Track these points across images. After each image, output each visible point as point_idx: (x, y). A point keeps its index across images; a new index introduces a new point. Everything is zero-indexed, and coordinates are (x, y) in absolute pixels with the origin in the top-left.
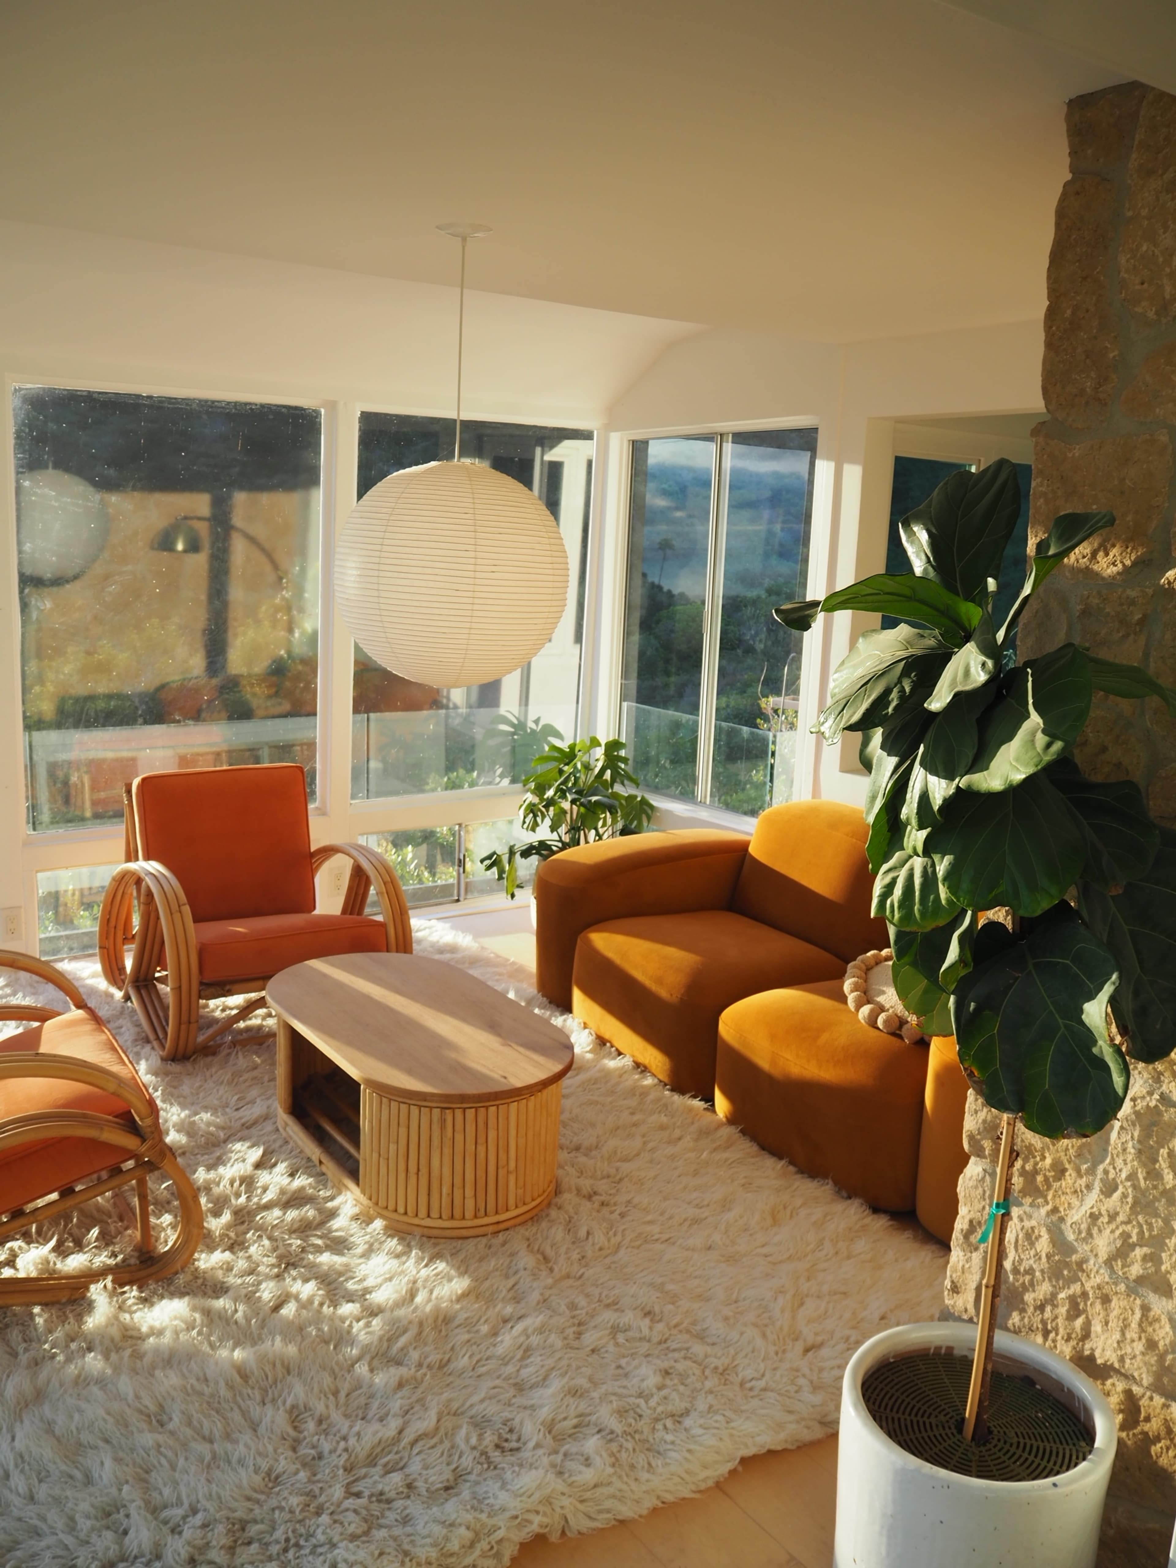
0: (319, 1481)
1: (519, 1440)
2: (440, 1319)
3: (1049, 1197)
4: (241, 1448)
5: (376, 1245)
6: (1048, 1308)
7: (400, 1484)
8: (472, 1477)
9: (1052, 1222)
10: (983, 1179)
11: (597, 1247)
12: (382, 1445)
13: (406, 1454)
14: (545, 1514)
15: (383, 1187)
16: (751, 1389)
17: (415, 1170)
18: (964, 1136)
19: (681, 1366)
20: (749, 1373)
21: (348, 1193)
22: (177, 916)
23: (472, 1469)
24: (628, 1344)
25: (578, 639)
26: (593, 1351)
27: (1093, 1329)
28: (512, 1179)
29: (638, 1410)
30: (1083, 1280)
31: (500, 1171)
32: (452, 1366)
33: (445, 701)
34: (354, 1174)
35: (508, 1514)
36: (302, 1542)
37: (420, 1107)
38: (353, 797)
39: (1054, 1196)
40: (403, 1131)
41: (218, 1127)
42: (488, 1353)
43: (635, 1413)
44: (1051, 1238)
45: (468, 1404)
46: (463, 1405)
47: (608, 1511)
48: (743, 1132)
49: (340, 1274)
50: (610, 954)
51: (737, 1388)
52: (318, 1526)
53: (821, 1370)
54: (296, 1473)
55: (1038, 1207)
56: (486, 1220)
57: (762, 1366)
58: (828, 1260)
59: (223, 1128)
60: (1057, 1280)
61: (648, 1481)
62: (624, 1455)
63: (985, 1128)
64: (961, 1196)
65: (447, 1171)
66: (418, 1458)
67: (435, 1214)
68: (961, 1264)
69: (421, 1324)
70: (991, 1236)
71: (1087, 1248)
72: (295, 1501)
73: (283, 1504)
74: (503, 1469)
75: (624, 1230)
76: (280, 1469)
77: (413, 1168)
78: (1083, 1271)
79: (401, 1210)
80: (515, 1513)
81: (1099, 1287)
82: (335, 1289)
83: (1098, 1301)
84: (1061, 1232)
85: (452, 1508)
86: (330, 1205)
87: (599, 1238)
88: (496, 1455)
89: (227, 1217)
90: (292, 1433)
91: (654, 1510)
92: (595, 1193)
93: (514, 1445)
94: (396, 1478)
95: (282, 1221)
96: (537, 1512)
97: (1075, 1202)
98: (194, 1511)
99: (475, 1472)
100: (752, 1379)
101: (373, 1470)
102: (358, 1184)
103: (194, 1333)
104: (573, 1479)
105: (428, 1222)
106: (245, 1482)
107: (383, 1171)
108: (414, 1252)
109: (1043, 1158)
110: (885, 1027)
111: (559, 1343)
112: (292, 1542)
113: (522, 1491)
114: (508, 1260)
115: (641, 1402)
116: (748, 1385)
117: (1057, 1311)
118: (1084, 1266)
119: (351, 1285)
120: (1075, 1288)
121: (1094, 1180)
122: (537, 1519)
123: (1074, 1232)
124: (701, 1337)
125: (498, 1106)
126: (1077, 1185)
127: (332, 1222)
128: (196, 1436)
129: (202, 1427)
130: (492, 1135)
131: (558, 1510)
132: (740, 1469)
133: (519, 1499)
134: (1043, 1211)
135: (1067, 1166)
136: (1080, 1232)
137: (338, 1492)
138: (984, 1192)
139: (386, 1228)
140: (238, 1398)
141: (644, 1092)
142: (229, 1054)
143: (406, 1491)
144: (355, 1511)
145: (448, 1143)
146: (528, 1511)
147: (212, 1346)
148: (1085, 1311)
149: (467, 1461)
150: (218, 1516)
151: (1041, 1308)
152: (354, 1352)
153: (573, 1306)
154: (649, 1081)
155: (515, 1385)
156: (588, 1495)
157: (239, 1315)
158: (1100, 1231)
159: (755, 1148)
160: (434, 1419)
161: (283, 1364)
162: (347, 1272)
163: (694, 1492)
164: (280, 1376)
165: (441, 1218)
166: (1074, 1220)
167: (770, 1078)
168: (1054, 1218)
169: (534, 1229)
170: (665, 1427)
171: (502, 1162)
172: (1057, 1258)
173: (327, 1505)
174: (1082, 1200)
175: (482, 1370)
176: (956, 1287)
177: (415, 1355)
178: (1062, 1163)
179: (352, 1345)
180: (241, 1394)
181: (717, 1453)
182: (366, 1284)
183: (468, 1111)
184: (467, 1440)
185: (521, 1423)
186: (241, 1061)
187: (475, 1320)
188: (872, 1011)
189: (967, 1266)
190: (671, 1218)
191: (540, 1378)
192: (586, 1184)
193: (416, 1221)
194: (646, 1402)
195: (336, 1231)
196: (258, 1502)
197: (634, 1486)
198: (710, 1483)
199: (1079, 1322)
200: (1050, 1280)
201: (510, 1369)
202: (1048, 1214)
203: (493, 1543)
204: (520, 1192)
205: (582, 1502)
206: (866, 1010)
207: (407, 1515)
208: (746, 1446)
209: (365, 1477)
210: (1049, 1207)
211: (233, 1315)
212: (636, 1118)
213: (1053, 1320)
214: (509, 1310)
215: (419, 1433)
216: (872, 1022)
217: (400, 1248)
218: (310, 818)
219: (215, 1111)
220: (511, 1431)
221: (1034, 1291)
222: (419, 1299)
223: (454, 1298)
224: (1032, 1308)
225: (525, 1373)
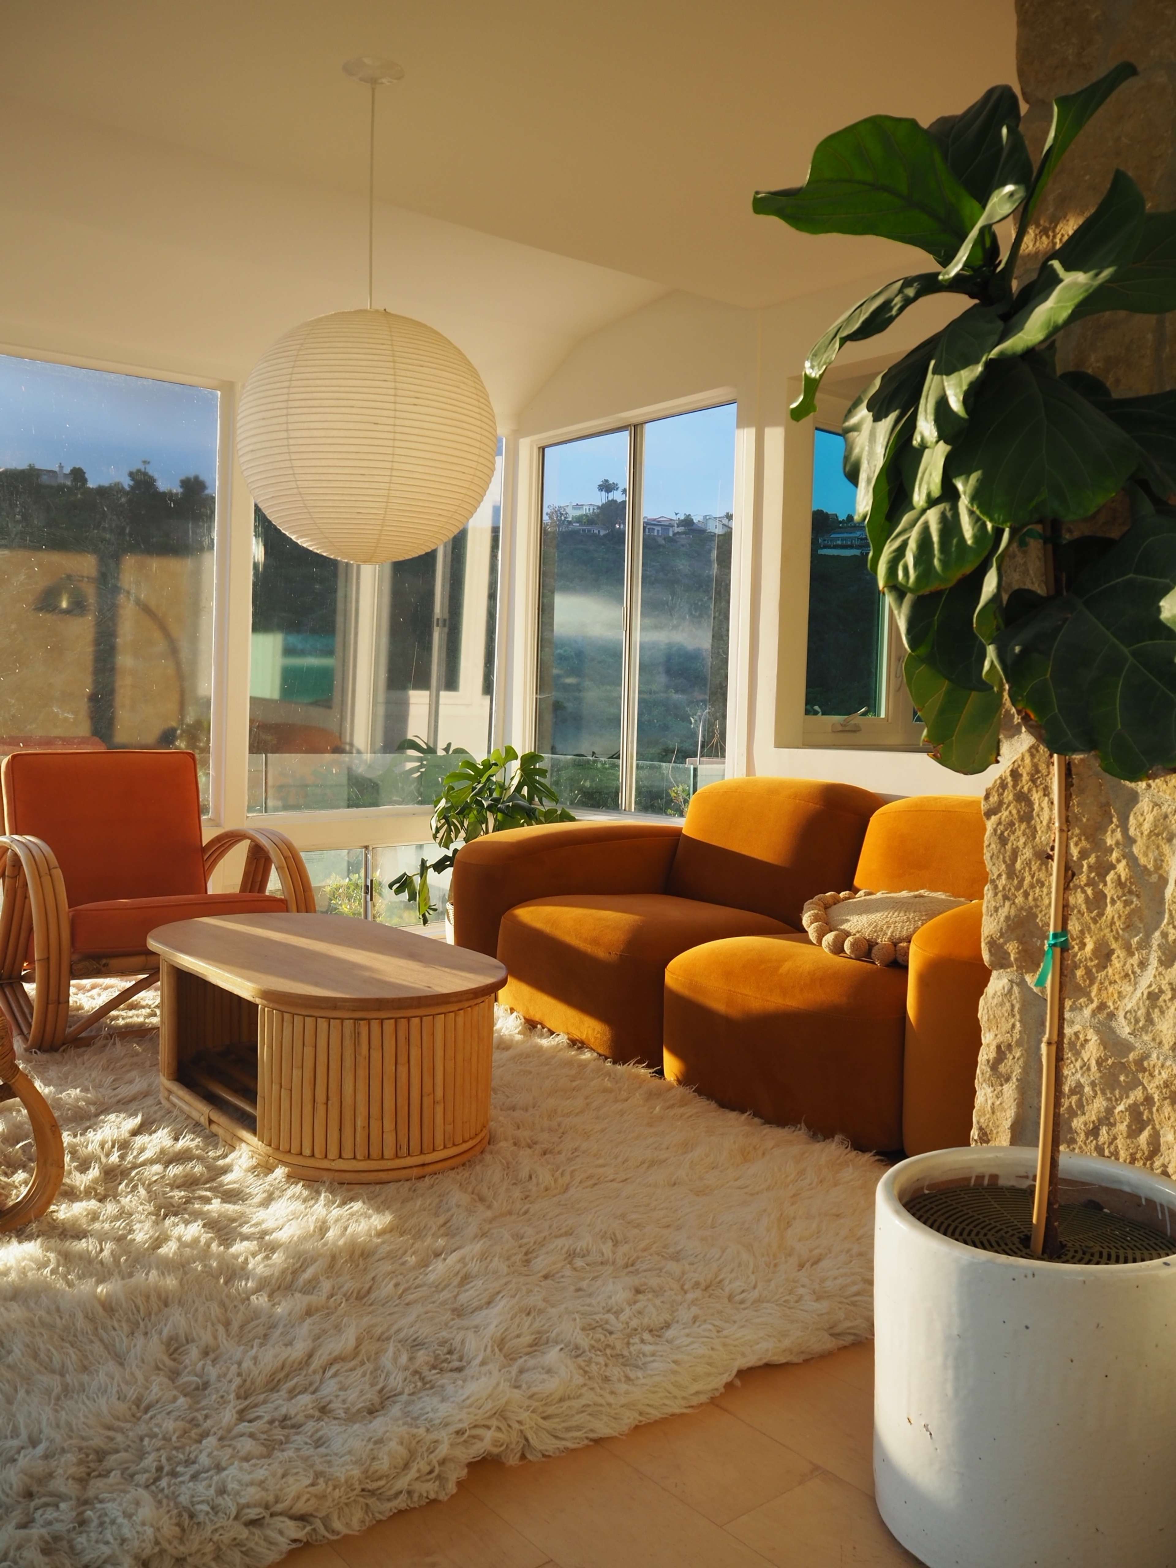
0: (203, 1409)
1: (461, 1359)
2: (357, 1253)
3: (1093, 994)
4: (102, 1377)
5: (277, 1193)
6: (1104, 1130)
7: (310, 1406)
8: (404, 1397)
9: (1100, 1022)
10: (1010, 992)
11: (542, 1187)
12: (286, 1370)
13: (317, 1377)
14: (499, 1429)
15: (284, 1126)
16: (742, 1302)
17: (324, 1099)
18: (983, 945)
19: (654, 1282)
20: (738, 1285)
21: (243, 1145)
22: (46, 880)
23: (403, 1388)
24: (588, 1268)
25: (488, 688)
26: (546, 1277)
27: (1162, 1140)
28: (439, 1109)
29: (608, 1327)
30: (1145, 1082)
31: (425, 1099)
32: (373, 1296)
33: (347, 748)
34: (250, 1123)
35: (452, 1429)
36: (180, 1469)
37: (329, 1019)
38: (250, 809)
39: (1100, 990)
40: (309, 1051)
41: (89, 1102)
42: (418, 1282)
43: (603, 1329)
44: (1101, 1039)
45: (396, 1327)
46: (388, 1329)
47: (578, 1428)
48: (699, 1092)
49: (234, 1220)
50: (538, 925)
51: (726, 1301)
52: (201, 1452)
53: (822, 1281)
54: (175, 1399)
55: (1081, 1009)
56: (409, 1161)
57: (753, 1277)
58: (812, 1189)
59: (94, 1104)
60: (1112, 1092)
61: (627, 1393)
62: (594, 1367)
63: (1008, 926)
64: (983, 1023)
65: (361, 1098)
66: (333, 1382)
67: (348, 1154)
68: (990, 1102)
69: (334, 1258)
70: (1049, 977)
71: (1146, 1038)
72: (170, 1425)
73: (156, 1430)
74: (442, 1386)
75: (572, 1172)
76: (153, 1397)
77: (321, 1097)
78: (1144, 1070)
79: (307, 1151)
80: (460, 1426)
81: (1166, 1085)
82: (227, 1234)
83: (1167, 1102)
84: (1112, 1031)
85: (379, 1425)
86: (221, 1163)
87: (545, 1176)
88: (431, 1375)
89: (94, 1172)
90: (169, 1362)
91: (637, 1428)
92: (535, 1143)
93: (456, 1364)
94: (305, 1399)
95: (163, 1177)
96: (488, 1427)
97: (1127, 988)
98: (34, 1442)
99: (407, 1391)
100: (743, 1291)
101: (275, 1396)
102: (254, 1132)
103: (47, 1271)
104: (534, 1389)
105: (340, 1165)
106: (105, 1409)
107: (285, 1105)
108: (323, 1195)
109: (1083, 945)
110: (852, 952)
111: (503, 1268)
112: (167, 1469)
113: (468, 1402)
114: (437, 1200)
115: (611, 1317)
116: (738, 1298)
117: (1115, 1130)
118: (1145, 1064)
119: (245, 1229)
120: (1137, 1095)
121: (1148, 954)
122: (489, 1435)
123: (1130, 1023)
124: (676, 1257)
125: (421, 1017)
126: (1128, 966)
127: (223, 1177)
128: (43, 1370)
129: (51, 1361)
130: (415, 1052)
131: (516, 1426)
132: (738, 1383)
133: (466, 1410)
134: (1087, 1012)
135: (1114, 945)
136: (1137, 1021)
137: (228, 1415)
138: (1013, 1006)
139: (289, 1176)
140: (100, 1331)
141: (583, 1065)
142: (105, 1046)
143: (317, 1414)
144: (252, 1435)
145: (363, 1063)
146: (475, 1426)
147: (70, 1284)
148: (1150, 1120)
149: (396, 1380)
150: (65, 1445)
151: (1094, 1132)
152: (249, 1285)
153: (518, 1236)
154: (587, 1055)
155: (454, 1310)
156: (550, 1410)
157: (106, 1253)
158: (1162, 1012)
159: (713, 1105)
160: (352, 1343)
161: (159, 1297)
162: (242, 1219)
163: (686, 1407)
164: (155, 1308)
165: (355, 1158)
166: (1128, 1008)
167: (727, 1021)
168: (1101, 1017)
169: (467, 1174)
170: (642, 1341)
171: (428, 1088)
172: (1110, 1062)
173: (215, 1429)
174: (1136, 984)
175: (411, 1297)
176: (985, 1134)
177: (326, 1286)
178: (1107, 944)
179: (247, 1279)
180: (105, 1328)
181: (710, 1364)
182: (264, 1226)
183: (386, 1022)
184: (395, 1359)
185: (463, 1342)
186: (119, 1049)
187: (400, 1252)
188: (836, 937)
189: (998, 1103)
190: (626, 1161)
191: (483, 1301)
192: (524, 1134)
193: (325, 1164)
194: (617, 1318)
195: (227, 1184)
196: (121, 1430)
197: (611, 1399)
198: (703, 1398)
199: (1144, 1137)
200: (1103, 1093)
201: (446, 1295)
202: (1094, 1014)
203: (435, 1463)
204: (449, 1128)
205: (544, 1418)
206: (829, 938)
207: (320, 1438)
208: (743, 1355)
209: (265, 1402)
210: (1095, 1005)
211: (97, 1257)
212: (574, 1084)
213: (1111, 1143)
214: (441, 1242)
215: (333, 1355)
216: (838, 949)
217: (306, 1193)
218: (203, 828)
219: (85, 1090)
220: (450, 1352)
221: (1084, 1114)
222: (331, 1234)
223: (373, 1233)
224: (1083, 1135)
225: (463, 1298)
